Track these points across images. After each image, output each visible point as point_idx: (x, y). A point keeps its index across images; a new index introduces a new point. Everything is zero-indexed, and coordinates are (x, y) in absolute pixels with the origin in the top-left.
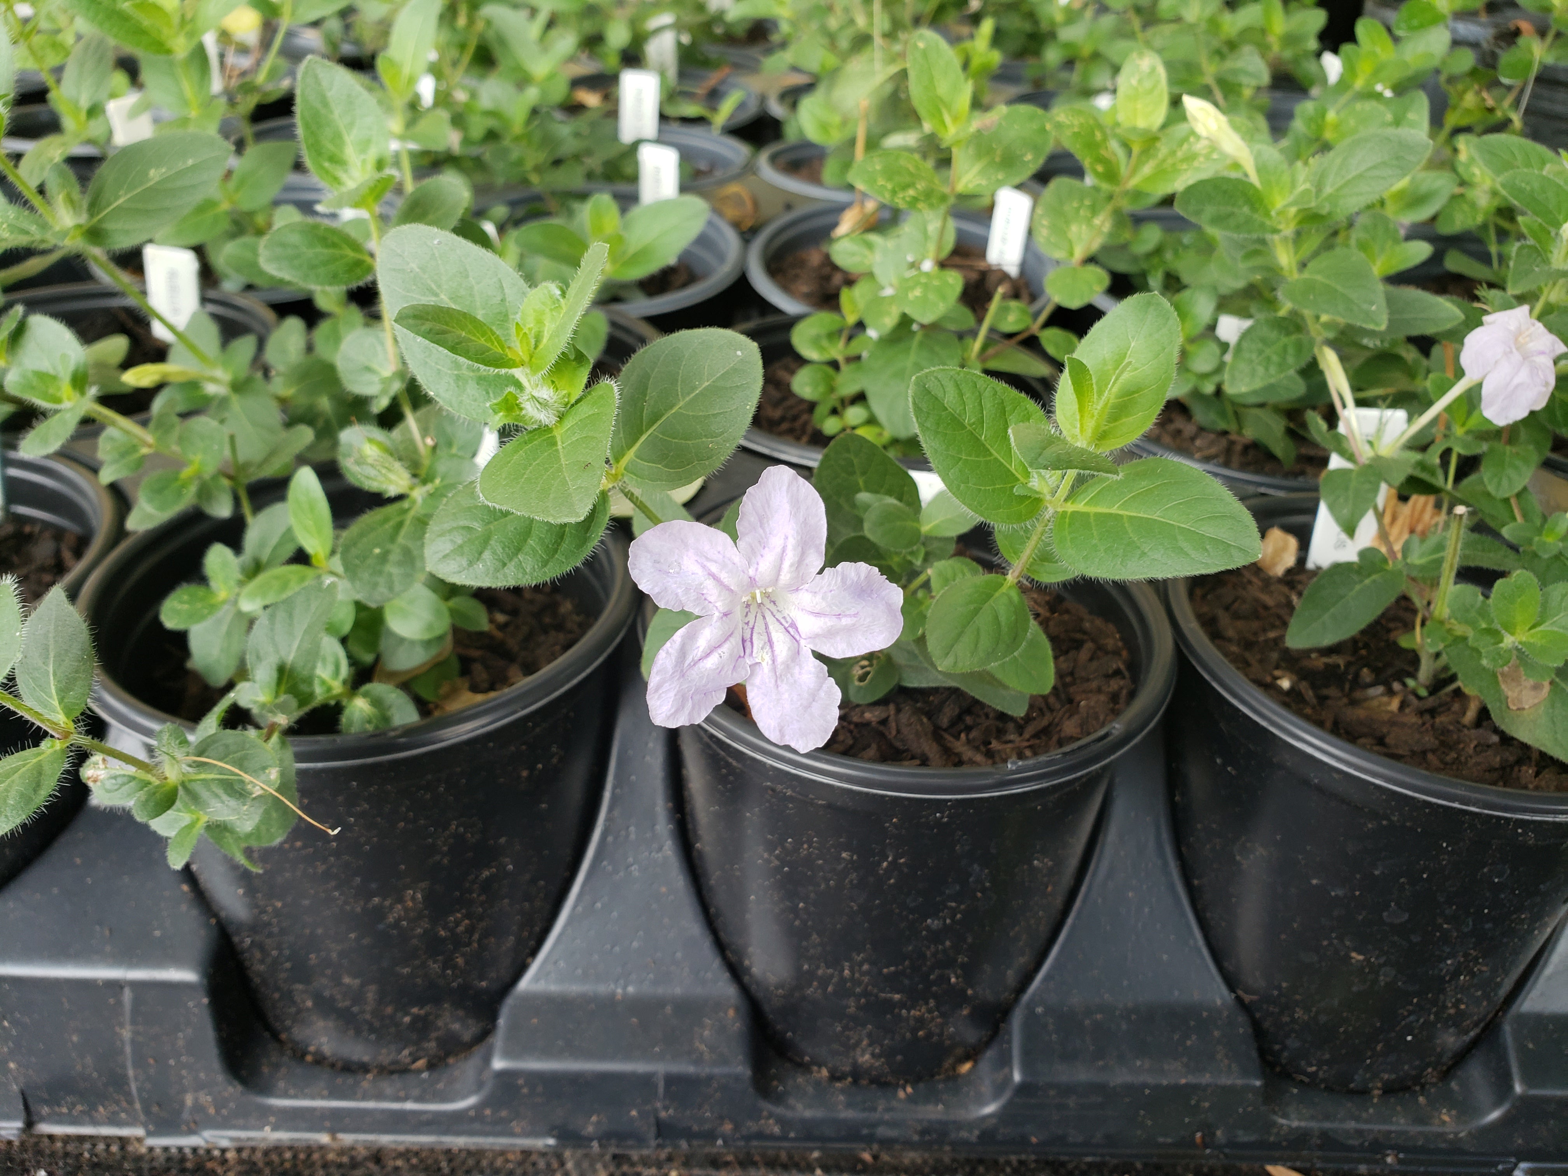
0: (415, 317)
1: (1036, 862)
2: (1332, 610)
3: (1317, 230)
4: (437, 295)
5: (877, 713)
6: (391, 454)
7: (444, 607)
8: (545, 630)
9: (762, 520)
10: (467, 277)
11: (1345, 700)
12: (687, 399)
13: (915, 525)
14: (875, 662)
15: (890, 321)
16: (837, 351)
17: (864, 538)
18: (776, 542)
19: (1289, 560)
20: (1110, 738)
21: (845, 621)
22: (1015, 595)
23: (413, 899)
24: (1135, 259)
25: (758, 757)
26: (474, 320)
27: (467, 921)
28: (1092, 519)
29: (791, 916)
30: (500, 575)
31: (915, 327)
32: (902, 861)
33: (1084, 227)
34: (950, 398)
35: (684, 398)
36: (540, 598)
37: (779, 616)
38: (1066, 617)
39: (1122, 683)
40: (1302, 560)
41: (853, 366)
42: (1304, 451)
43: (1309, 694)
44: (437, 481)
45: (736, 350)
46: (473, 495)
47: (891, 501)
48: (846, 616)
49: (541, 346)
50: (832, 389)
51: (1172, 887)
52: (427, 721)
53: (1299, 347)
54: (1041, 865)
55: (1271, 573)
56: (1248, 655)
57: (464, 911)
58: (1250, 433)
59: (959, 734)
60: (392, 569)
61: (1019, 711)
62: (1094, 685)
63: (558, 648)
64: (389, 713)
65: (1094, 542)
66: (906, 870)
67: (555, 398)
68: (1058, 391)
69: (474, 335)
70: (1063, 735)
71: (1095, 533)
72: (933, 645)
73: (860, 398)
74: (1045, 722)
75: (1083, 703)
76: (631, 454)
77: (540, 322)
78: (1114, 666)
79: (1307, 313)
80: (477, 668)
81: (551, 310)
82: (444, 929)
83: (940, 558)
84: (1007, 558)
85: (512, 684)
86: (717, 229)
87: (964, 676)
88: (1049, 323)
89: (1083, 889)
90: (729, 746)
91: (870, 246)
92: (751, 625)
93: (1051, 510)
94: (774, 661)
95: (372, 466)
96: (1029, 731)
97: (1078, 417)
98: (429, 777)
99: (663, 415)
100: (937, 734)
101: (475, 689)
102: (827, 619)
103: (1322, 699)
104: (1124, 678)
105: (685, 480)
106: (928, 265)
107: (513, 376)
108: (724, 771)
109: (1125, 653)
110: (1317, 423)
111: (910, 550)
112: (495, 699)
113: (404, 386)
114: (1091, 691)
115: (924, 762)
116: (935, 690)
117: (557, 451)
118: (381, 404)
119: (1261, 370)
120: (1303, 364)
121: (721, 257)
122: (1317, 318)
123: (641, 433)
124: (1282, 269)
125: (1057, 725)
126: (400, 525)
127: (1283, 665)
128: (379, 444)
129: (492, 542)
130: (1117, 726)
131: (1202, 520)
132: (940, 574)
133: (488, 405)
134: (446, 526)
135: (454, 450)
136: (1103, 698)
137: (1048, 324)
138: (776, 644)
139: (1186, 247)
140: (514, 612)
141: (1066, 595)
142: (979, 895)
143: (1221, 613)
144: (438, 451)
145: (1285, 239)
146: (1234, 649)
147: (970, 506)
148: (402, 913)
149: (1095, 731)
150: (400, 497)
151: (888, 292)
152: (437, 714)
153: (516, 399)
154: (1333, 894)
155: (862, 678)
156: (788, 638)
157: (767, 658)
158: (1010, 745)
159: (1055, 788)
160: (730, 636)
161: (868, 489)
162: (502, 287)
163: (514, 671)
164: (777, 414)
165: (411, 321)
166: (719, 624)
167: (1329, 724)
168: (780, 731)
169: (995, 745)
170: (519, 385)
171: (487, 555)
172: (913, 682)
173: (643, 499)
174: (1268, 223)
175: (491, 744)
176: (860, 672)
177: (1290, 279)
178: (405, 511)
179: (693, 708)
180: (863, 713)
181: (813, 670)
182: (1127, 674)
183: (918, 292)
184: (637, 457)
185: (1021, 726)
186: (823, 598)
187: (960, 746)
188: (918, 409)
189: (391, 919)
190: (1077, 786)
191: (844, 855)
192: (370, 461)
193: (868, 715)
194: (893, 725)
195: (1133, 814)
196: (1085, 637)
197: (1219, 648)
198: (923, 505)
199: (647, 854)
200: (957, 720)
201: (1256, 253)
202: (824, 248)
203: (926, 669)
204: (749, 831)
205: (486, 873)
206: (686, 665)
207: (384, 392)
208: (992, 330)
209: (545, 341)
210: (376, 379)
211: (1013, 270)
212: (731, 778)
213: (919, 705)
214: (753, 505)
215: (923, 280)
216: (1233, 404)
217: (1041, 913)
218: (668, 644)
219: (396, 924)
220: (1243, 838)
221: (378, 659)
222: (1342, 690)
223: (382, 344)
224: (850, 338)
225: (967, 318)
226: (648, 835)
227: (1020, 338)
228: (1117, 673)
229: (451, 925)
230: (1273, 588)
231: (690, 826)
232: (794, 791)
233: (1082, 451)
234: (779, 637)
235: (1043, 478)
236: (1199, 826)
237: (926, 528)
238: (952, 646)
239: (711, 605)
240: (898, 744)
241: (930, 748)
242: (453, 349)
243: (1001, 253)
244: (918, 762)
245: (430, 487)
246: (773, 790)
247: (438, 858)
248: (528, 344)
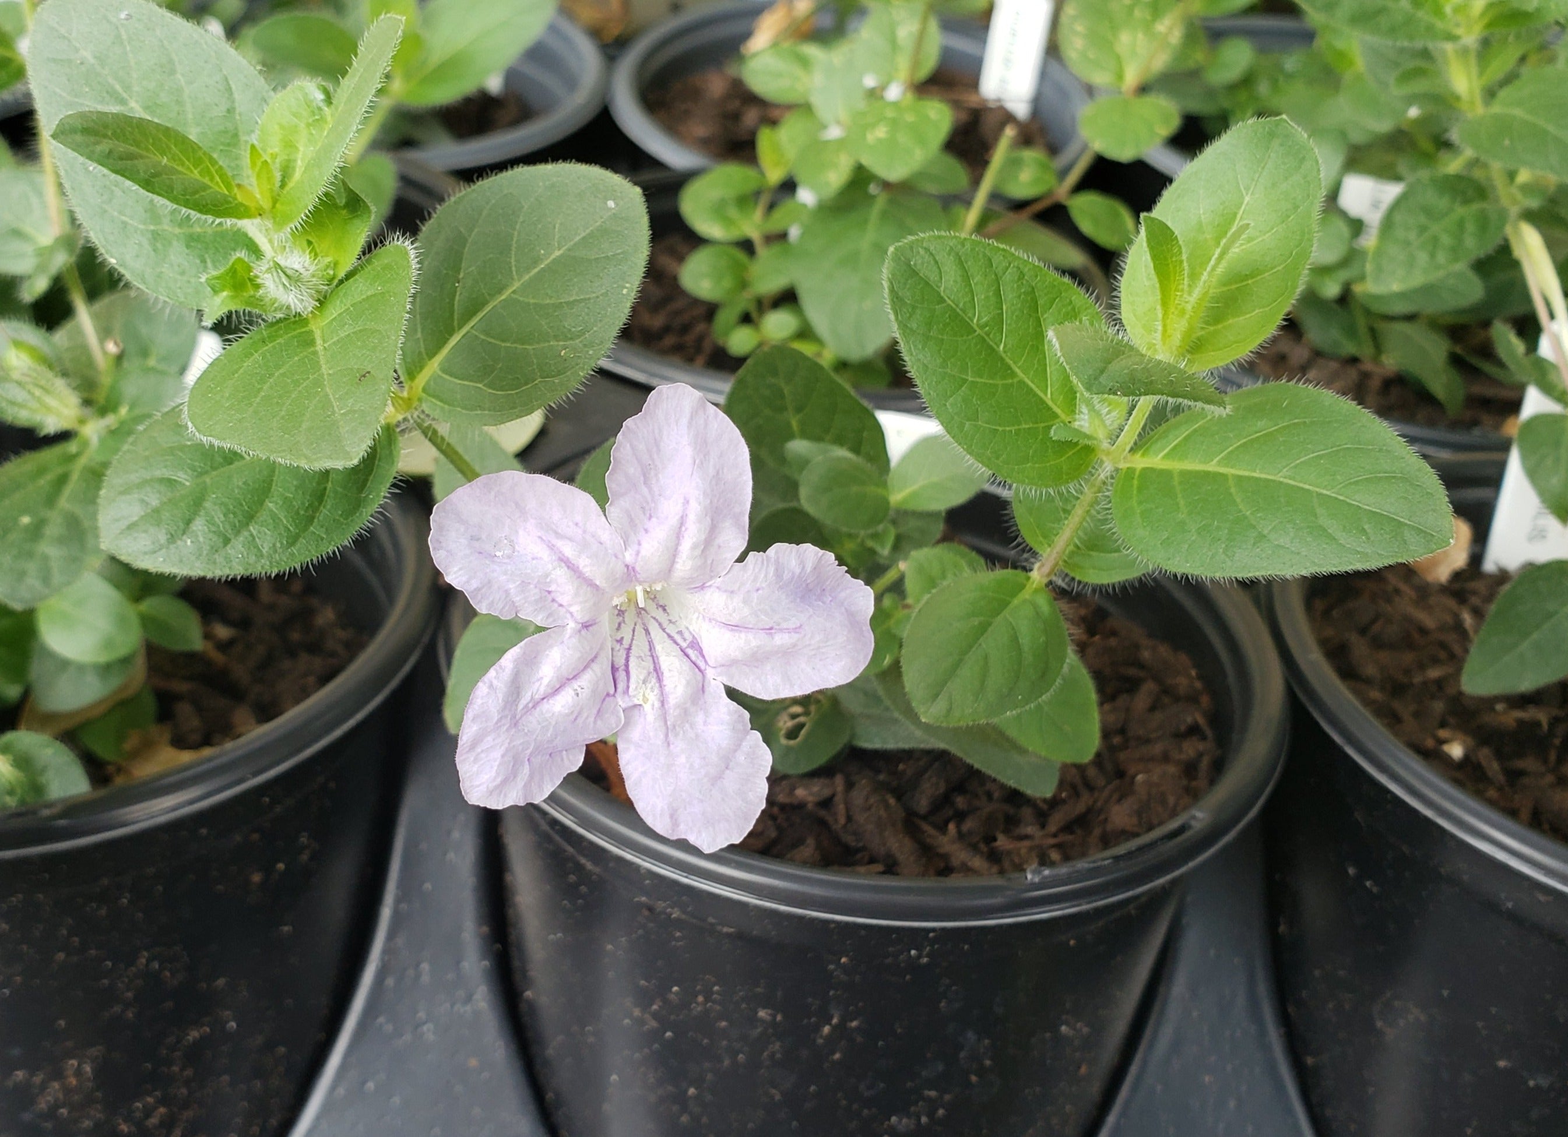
0: (86, 131)
1: (1063, 1028)
2: (1535, 636)
3: (1518, 37)
4: (123, 102)
5: (815, 789)
6: (50, 367)
7: (132, 612)
8: (292, 652)
9: (647, 473)
10: (173, 72)
11: (1550, 779)
12: (527, 277)
13: (880, 491)
14: (813, 708)
15: (836, 178)
16: (752, 226)
17: (799, 512)
18: (670, 509)
19: (1458, 558)
20: (1188, 834)
21: (781, 639)
22: (1044, 603)
23: (78, 1073)
24: (1211, 93)
25: (628, 856)
26: (182, 141)
27: (162, 1110)
28: (1176, 481)
29: (675, 1108)
30: (219, 558)
31: (873, 189)
32: (854, 1024)
33: (1140, 36)
34: (949, 283)
35: (520, 277)
36: (285, 601)
37: (671, 630)
38: (1113, 642)
39: (1201, 746)
40: (1476, 558)
41: (776, 248)
42: (1479, 389)
43: (1494, 768)
44: (123, 411)
45: (606, 199)
46: (180, 428)
47: (842, 453)
48: (781, 630)
49: (291, 184)
50: (743, 284)
51: (1272, 1069)
52: (102, 792)
53: (1483, 223)
54: (1071, 1033)
55: (1430, 578)
56: (1397, 705)
57: (158, 1093)
58: (1391, 362)
59: (946, 823)
60: (48, 549)
61: (1043, 788)
62: (1157, 749)
63: (311, 680)
64: (43, 780)
65: (1181, 516)
66: (859, 1039)
67: (313, 268)
68: (1126, 273)
69: (183, 165)
70: (1109, 827)
71: (1182, 502)
72: (912, 680)
73: (788, 298)
74: (1080, 807)
75: (1140, 778)
76: (433, 366)
77: (290, 145)
78: (1189, 720)
79: (1497, 167)
80: (184, 710)
81: (308, 125)
82: (125, 1121)
83: (919, 545)
84: (1031, 541)
85: (239, 736)
86: (566, 39)
87: (957, 732)
88: (1086, 184)
89: (1134, 1069)
90: (581, 838)
91: (804, 62)
92: (626, 643)
93: (1108, 467)
94: (663, 703)
95: (19, 383)
96: (1055, 822)
97: (1160, 316)
98: (105, 881)
99: (484, 303)
100: (911, 824)
101: (180, 742)
102: (750, 636)
103: (1514, 776)
104: (1204, 738)
105: (519, 409)
106: (894, 92)
107: (246, 235)
108: (572, 878)
109: (1205, 700)
110: (1509, 341)
111: (870, 531)
112: (210, 759)
113: (73, 259)
114: (1152, 759)
115: (891, 868)
116: (907, 755)
117: (315, 353)
118: (37, 287)
119: (1423, 257)
120: (1489, 248)
121: (571, 82)
122: (1511, 175)
123: (451, 332)
124: (1458, 98)
125: (1100, 811)
126: (62, 480)
127: (1452, 720)
128: (32, 350)
129: (207, 504)
130: (1199, 815)
131: (1356, 483)
132: (920, 569)
133: (203, 280)
134: (134, 478)
135: (152, 362)
136: (1172, 769)
137: (1083, 185)
138: (666, 674)
139: (1290, 76)
140: (244, 624)
141: (1110, 607)
142: (974, 1078)
143: (1354, 638)
144: (126, 364)
145: (1464, 52)
146: (1375, 694)
147: (979, 457)
148: (61, 1096)
149: (1161, 823)
150: (64, 436)
151: (834, 133)
152: (119, 781)
153: (250, 269)
154: (1531, 1083)
155: (792, 734)
156: (686, 665)
157: (653, 697)
158: (1026, 843)
159: (1099, 912)
160: (593, 660)
161: (805, 435)
162: (229, 89)
163: (242, 715)
164: (657, 321)
165: (79, 138)
166: (574, 640)
167: (1525, 813)
168: (672, 816)
169: (1002, 842)
170: (254, 250)
171: (199, 525)
172: (873, 740)
173: (453, 441)
174: (1439, 25)
175: (204, 831)
176: (790, 724)
177: (1470, 115)
178: (72, 458)
179: (531, 776)
180: (793, 789)
181: (727, 718)
182: (1209, 733)
183: (881, 132)
184: (444, 371)
185: (1043, 811)
186: (745, 601)
187: (947, 842)
188: (897, 299)
189: (42, 1105)
190: (1132, 909)
191: (762, 1014)
192: (15, 375)
193: (800, 792)
194: (841, 808)
195: (1212, 952)
196: (1142, 674)
197: (1356, 692)
198: (894, 462)
199: (448, 1005)
200: (943, 801)
201: (1418, 73)
202: (731, 70)
203: (896, 721)
204: (611, 974)
205: (194, 1035)
206: (521, 707)
207: (40, 268)
208: (995, 196)
209: (297, 175)
210: (28, 249)
211: (1021, 109)
212: (583, 889)
213: (882, 777)
214: (633, 448)
215: (890, 114)
216: (1368, 312)
217: (1068, 1108)
218: (492, 673)
219: (51, 1113)
220: (1388, 994)
221: (26, 694)
222: (1545, 761)
223: (40, 194)
224: (771, 207)
225: (957, 173)
226: (450, 976)
227: (1038, 207)
228: (1194, 730)
229: (138, 1114)
230: (1432, 600)
231: (516, 963)
232: (684, 912)
233: (1169, 369)
234: (671, 662)
235: (1098, 414)
236: (1317, 973)
237: (897, 497)
238: (944, 683)
239: (562, 610)
240: (849, 839)
241: (899, 845)
242: (148, 184)
243: (1003, 81)
244: (880, 868)
245: (111, 420)
246: (650, 909)
247: (117, 1009)
248: (269, 179)
